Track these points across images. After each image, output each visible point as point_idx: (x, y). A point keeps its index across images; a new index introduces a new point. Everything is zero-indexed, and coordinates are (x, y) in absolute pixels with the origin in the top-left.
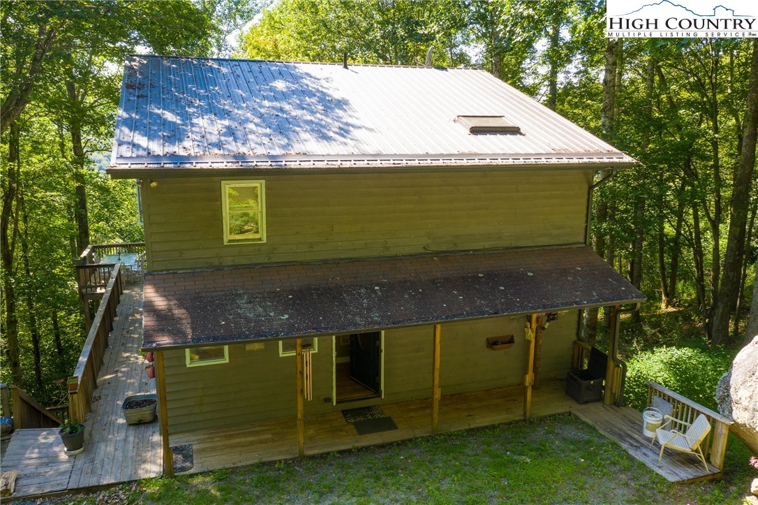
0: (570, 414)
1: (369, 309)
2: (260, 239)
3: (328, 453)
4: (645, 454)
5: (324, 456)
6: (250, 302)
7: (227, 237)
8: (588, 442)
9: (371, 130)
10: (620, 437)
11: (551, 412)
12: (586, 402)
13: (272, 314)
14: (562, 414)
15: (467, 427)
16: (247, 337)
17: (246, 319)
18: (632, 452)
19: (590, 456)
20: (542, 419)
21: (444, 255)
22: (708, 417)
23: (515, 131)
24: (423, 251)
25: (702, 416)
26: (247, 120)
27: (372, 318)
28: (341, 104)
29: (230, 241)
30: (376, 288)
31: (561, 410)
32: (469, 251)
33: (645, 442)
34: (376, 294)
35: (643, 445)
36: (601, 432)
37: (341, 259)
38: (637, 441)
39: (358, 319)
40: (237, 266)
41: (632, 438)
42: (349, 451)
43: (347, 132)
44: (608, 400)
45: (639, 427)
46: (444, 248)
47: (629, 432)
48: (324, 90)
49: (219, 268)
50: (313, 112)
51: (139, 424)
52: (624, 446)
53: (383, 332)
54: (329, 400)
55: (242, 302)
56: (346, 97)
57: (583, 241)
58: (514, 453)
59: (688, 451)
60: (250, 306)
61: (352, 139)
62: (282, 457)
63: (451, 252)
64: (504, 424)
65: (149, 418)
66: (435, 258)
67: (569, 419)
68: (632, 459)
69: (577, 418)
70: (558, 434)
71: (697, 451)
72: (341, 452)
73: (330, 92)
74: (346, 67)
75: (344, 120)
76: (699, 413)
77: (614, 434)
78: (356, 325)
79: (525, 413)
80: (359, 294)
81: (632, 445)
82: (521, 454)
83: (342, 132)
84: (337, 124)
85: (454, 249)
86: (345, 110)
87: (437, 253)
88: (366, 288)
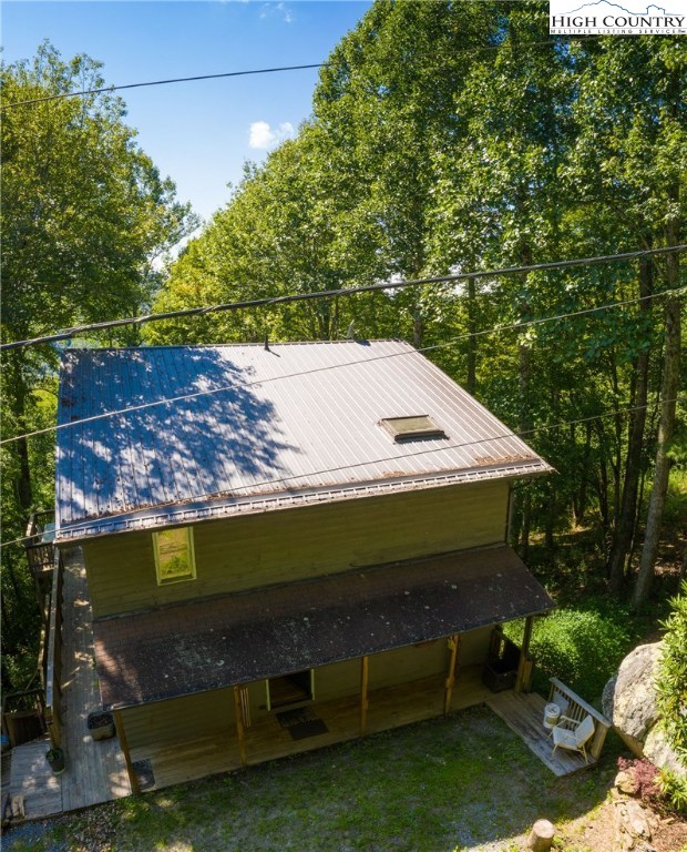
0: (484, 705)
1: (300, 646)
2: (191, 576)
3: (267, 762)
4: (542, 748)
5: (263, 767)
6: (187, 649)
7: (160, 577)
8: (497, 738)
9: (296, 450)
10: (525, 730)
11: (466, 705)
12: (499, 692)
13: (209, 661)
14: (478, 706)
15: (391, 727)
16: (189, 690)
17: (186, 668)
18: (531, 746)
19: (497, 752)
20: (459, 713)
21: (372, 570)
22: (594, 718)
23: (439, 435)
24: (350, 568)
25: (589, 717)
26: (172, 449)
27: (302, 656)
28: (266, 410)
29: (163, 581)
30: (306, 619)
31: (477, 702)
32: (395, 562)
33: (543, 734)
34: (305, 626)
35: (541, 738)
36: (509, 725)
37: (269, 586)
38: (538, 734)
39: (289, 659)
40: (171, 604)
41: (534, 730)
42: (286, 759)
43: (272, 456)
44: (518, 688)
45: (540, 717)
46: (370, 562)
47: (532, 724)
48: (248, 389)
49: (155, 609)
50: (236, 428)
51: (102, 739)
52: (526, 739)
53: (313, 671)
54: (264, 707)
55: (180, 648)
56: (270, 399)
57: (503, 539)
58: (432, 755)
59: (575, 748)
60: (188, 653)
61: (277, 468)
62: (228, 769)
63: (378, 566)
64: (426, 721)
65: (109, 734)
66: (362, 576)
67: (482, 711)
68: (530, 753)
69: (490, 710)
70: (472, 730)
71: (581, 749)
72: (279, 760)
73: (253, 391)
74: (267, 349)
75: (268, 438)
76: (587, 714)
77: (518, 725)
78: (289, 666)
79: (444, 709)
80: (289, 627)
81: (532, 738)
82: (439, 755)
83: (267, 456)
84: (260, 444)
85: (380, 563)
86: (269, 421)
87: (363, 569)
88: (296, 620)
